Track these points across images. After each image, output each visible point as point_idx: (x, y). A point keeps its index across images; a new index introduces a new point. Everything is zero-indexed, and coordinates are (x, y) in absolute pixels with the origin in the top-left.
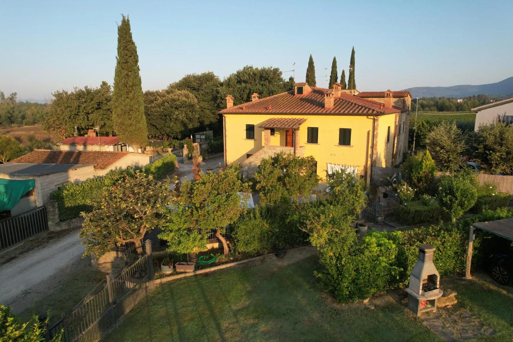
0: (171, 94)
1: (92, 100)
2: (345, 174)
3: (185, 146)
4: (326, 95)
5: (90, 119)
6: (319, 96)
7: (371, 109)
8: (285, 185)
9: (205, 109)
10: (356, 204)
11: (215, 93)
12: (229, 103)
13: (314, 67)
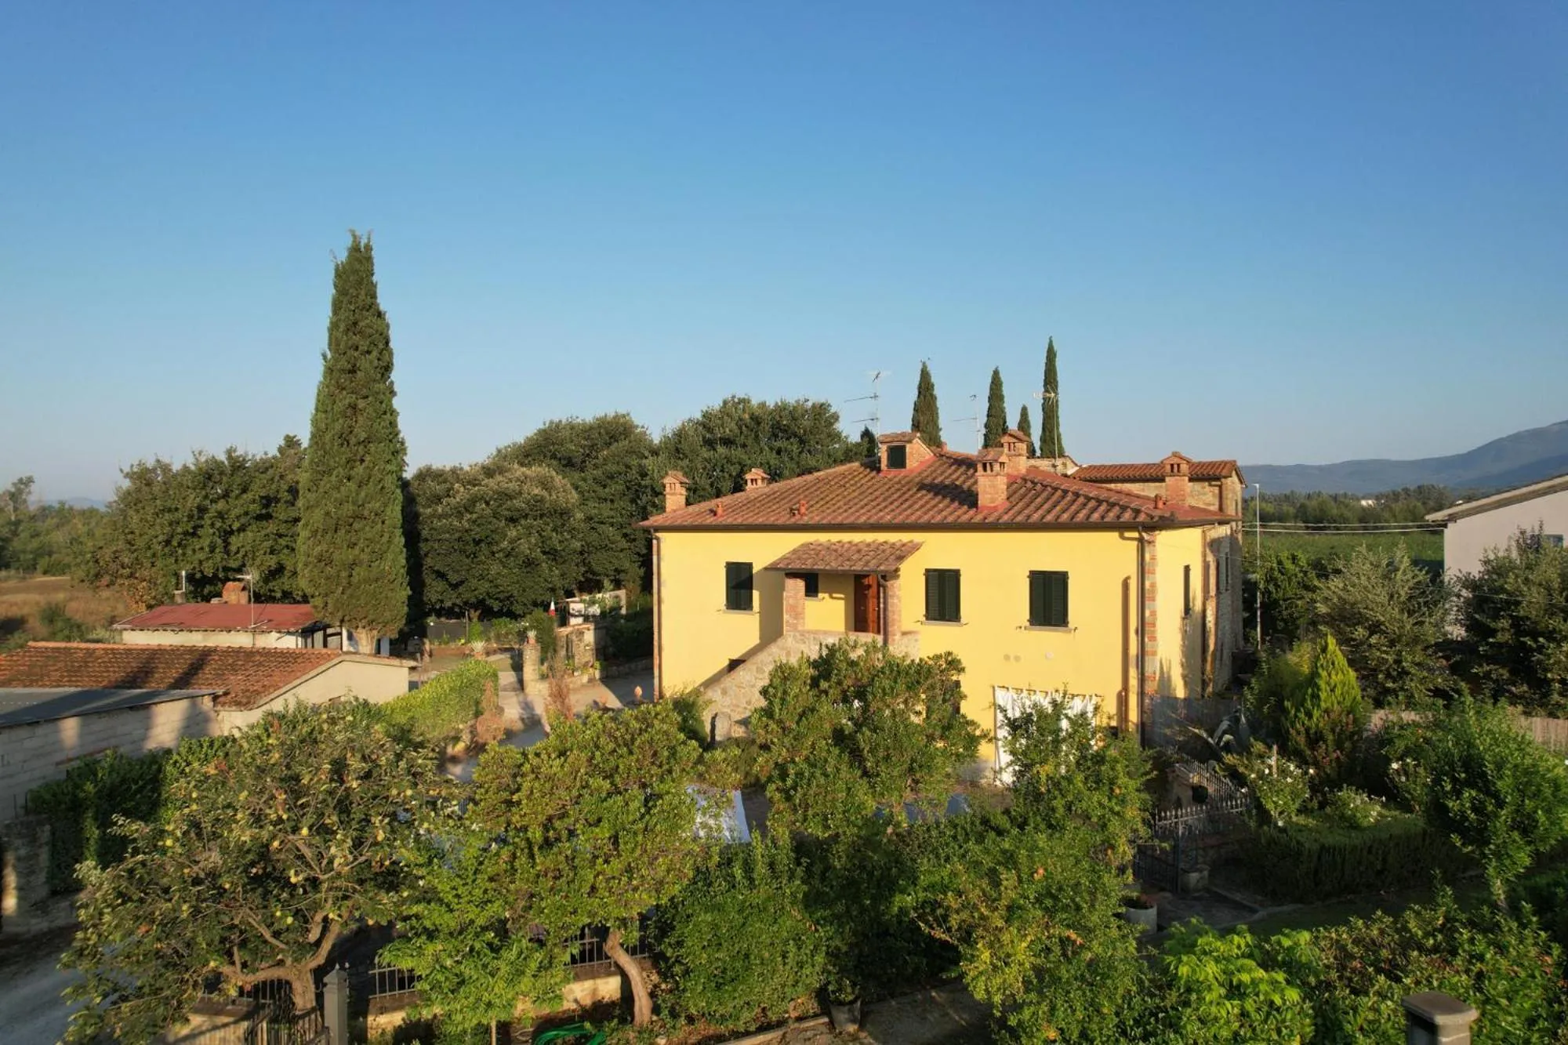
0: (499, 478)
1: (244, 491)
2: (1067, 717)
3: (532, 634)
4: (980, 467)
5: (233, 548)
6: (959, 473)
7: (1127, 507)
8: (856, 755)
9: (602, 523)
10: (1115, 825)
11: (634, 474)
12: (673, 497)
13: (933, 398)
